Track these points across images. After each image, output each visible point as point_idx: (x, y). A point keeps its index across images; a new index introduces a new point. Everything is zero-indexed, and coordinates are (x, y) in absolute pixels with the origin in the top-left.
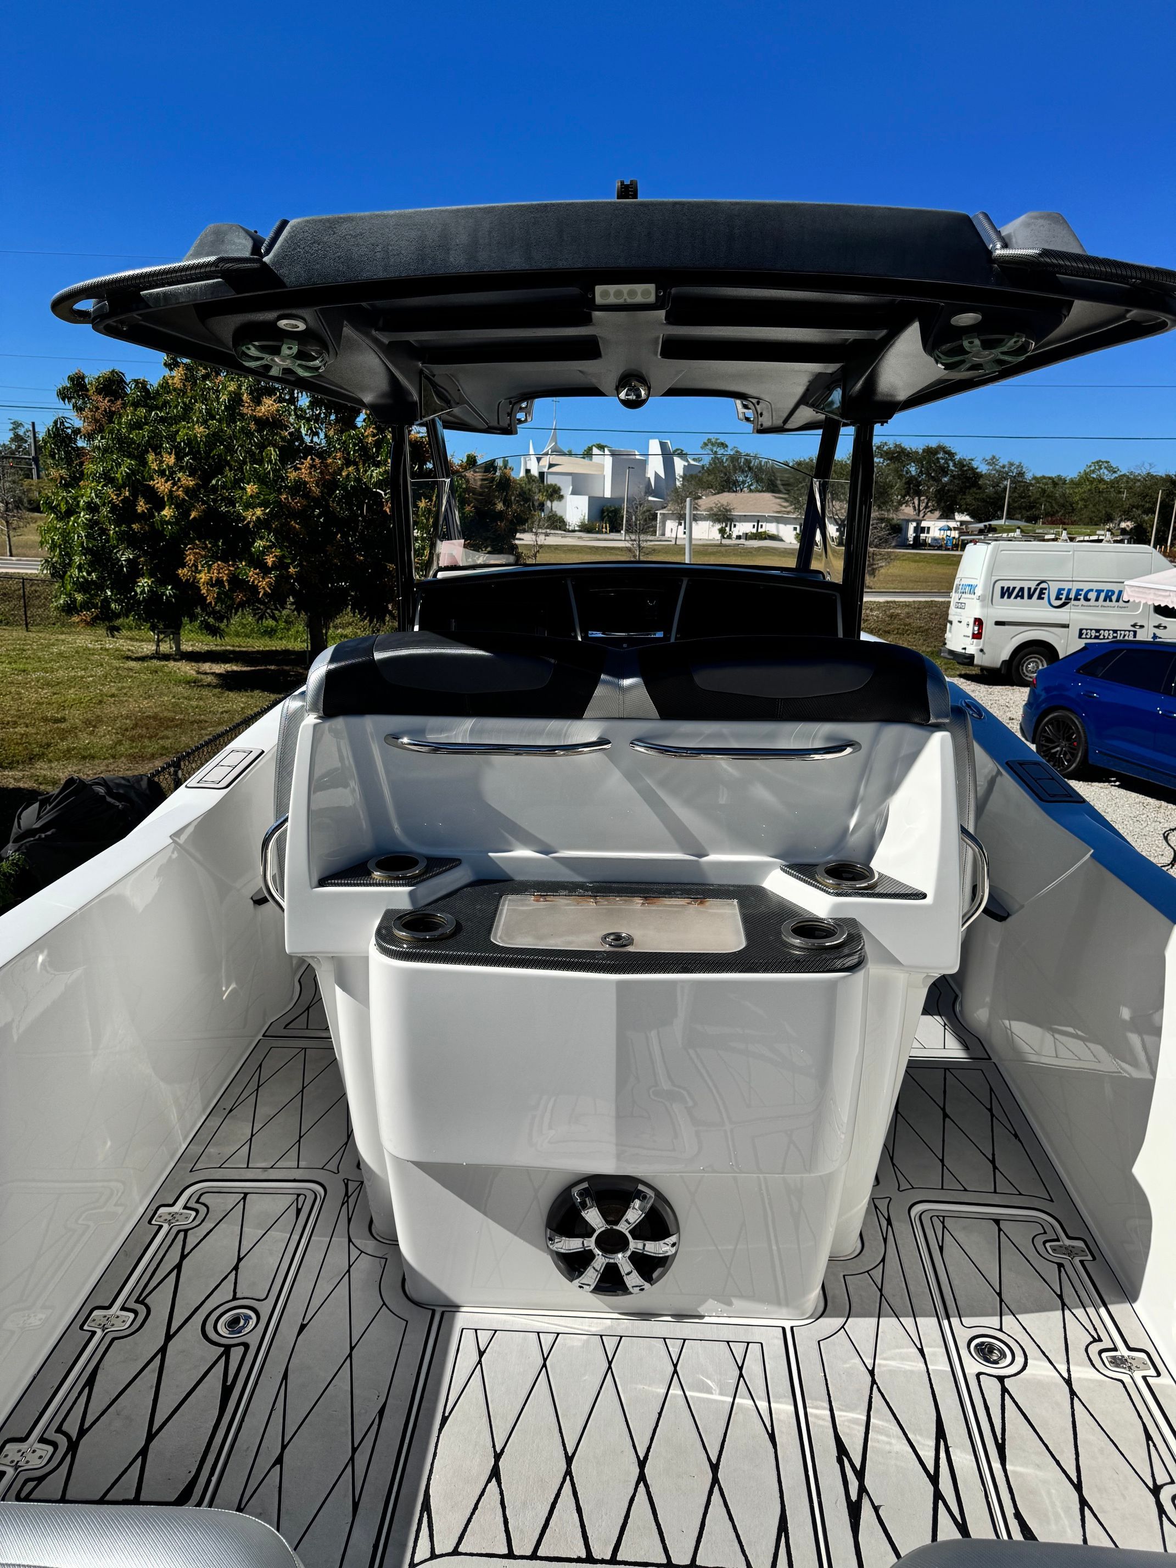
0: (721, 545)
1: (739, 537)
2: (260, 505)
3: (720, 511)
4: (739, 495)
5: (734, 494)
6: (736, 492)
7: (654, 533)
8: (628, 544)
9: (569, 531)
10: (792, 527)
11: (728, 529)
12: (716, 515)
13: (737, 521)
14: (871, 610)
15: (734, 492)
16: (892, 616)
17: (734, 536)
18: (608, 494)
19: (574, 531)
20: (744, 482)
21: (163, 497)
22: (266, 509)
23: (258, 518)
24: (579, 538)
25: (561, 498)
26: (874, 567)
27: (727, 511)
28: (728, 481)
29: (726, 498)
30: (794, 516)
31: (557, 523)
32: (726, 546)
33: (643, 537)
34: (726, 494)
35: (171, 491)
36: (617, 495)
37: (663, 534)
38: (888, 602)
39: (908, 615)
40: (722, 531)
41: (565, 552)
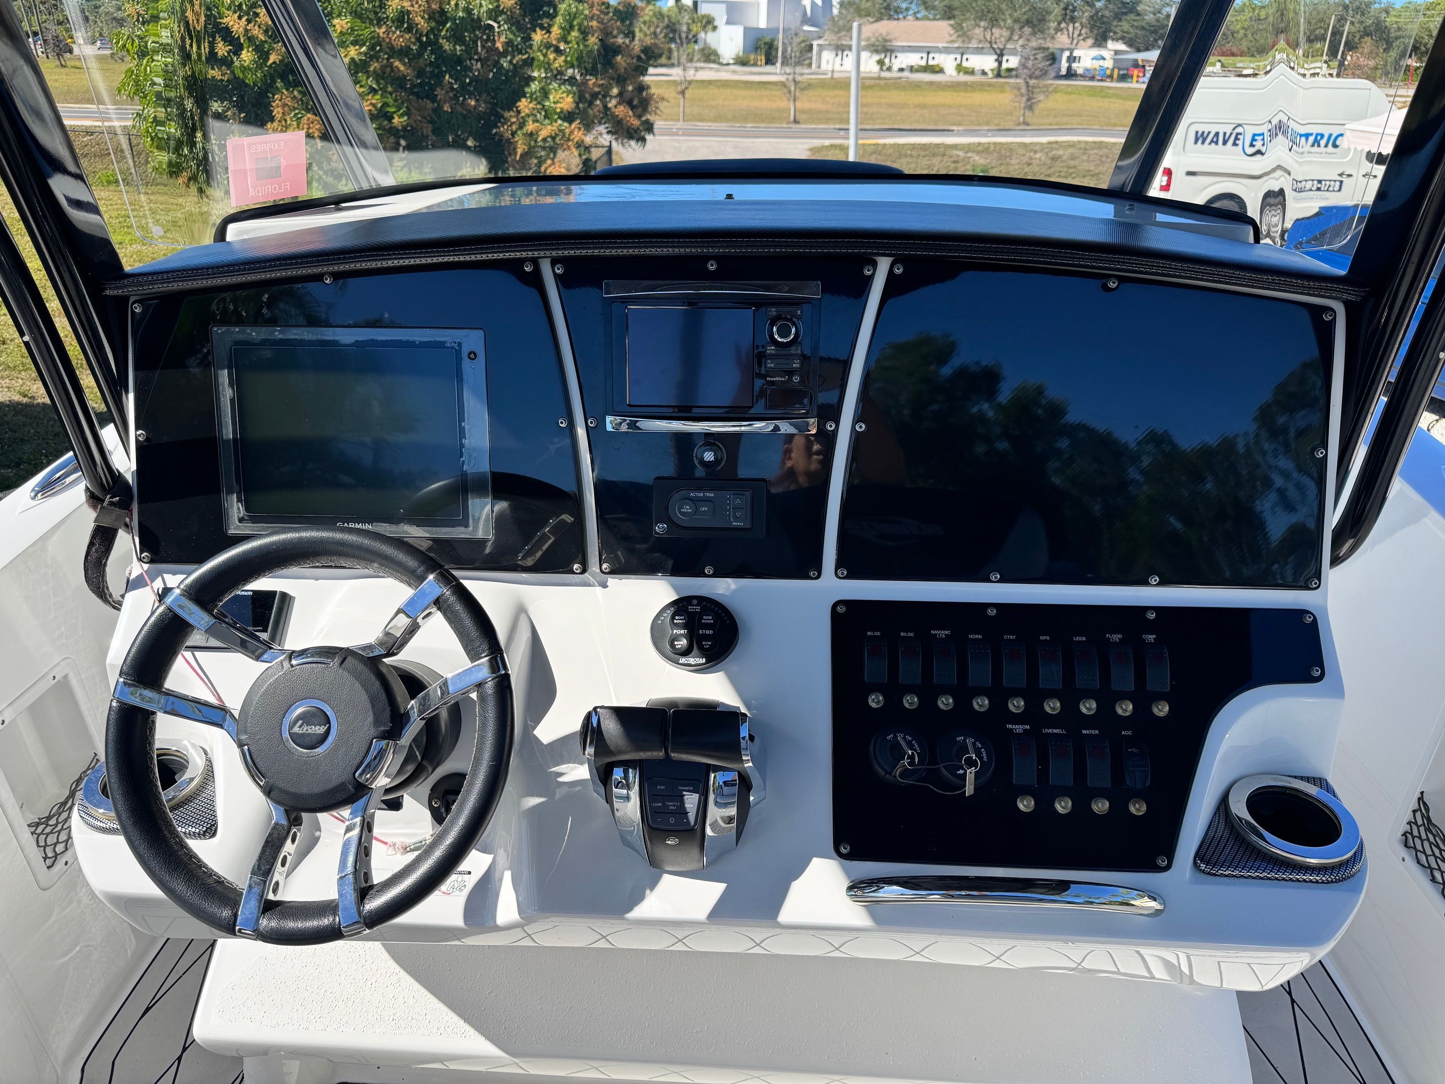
0: (879, 78)
1: (901, 70)
2: (354, 43)
3: (878, 40)
4: (902, 23)
5: (895, 23)
6: (898, 19)
7: (810, 65)
8: (782, 78)
9: (722, 64)
10: (952, 56)
11: (887, 61)
12: (873, 45)
13: (899, 51)
14: (1035, 152)
15: (895, 19)
16: (1054, 159)
17: (895, 68)
18: (763, 24)
19: (728, 64)
20: (907, 9)
21: (239, 37)
22: (361, 47)
23: (353, 59)
24: (734, 72)
25: (715, 28)
26: (1034, 101)
27: (886, 41)
28: (888, 8)
29: (885, 27)
30: (956, 45)
31: (710, 56)
32: (885, 79)
33: (799, 69)
34: (885, 23)
35: (246, 31)
36: (773, 25)
37: (819, 67)
38: (1050, 143)
39: (1073, 157)
40: (881, 63)
41: (718, 87)
